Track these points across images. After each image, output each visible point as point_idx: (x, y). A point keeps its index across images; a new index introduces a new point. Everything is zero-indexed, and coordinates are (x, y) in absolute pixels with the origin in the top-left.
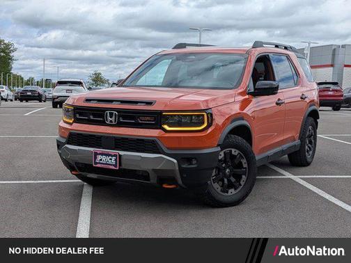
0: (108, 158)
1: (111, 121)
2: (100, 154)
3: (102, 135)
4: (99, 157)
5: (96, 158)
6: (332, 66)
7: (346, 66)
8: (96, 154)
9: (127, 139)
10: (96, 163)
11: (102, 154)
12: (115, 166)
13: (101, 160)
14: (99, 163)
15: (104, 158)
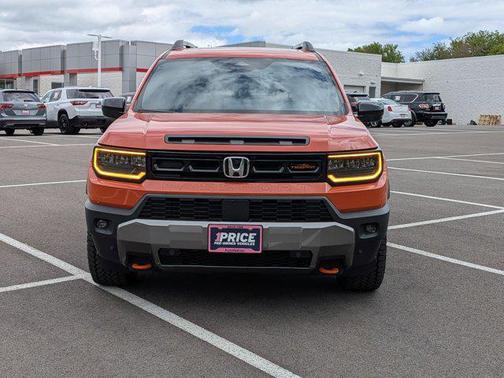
0: (240, 237)
1: (236, 174)
2: (224, 230)
3: (222, 197)
4: (221, 236)
5: (214, 238)
6: (121, 69)
7: (139, 70)
8: (215, 231)
9: (275, 201)
10: (214, 247)
11: (228, 231)
12: (256, 247)
13: (225, 240)
14: (222, 246)
15: (231, 237)
